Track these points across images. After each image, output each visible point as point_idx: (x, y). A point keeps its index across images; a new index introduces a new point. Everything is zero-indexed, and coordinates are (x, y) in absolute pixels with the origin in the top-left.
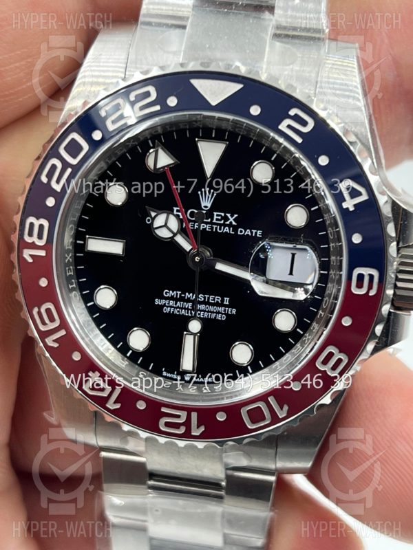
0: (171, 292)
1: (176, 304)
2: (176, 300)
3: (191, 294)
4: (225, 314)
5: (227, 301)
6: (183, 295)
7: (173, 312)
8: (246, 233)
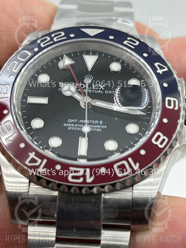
0: (72, 120)
1: (75, 125)
2: (75, 123)
3: (83, 121)
4: (101, 128)
5: (101, 122)
6: (78, 121)
7: (73, 129)
8: (109, 92)
